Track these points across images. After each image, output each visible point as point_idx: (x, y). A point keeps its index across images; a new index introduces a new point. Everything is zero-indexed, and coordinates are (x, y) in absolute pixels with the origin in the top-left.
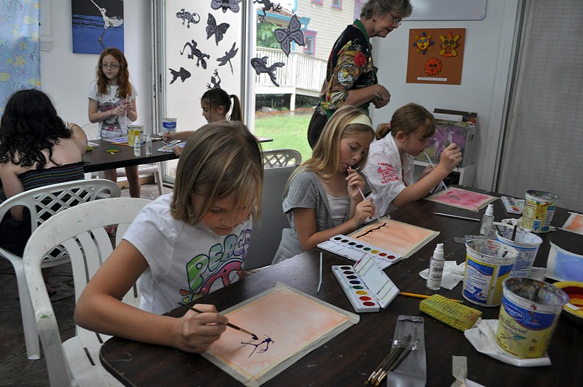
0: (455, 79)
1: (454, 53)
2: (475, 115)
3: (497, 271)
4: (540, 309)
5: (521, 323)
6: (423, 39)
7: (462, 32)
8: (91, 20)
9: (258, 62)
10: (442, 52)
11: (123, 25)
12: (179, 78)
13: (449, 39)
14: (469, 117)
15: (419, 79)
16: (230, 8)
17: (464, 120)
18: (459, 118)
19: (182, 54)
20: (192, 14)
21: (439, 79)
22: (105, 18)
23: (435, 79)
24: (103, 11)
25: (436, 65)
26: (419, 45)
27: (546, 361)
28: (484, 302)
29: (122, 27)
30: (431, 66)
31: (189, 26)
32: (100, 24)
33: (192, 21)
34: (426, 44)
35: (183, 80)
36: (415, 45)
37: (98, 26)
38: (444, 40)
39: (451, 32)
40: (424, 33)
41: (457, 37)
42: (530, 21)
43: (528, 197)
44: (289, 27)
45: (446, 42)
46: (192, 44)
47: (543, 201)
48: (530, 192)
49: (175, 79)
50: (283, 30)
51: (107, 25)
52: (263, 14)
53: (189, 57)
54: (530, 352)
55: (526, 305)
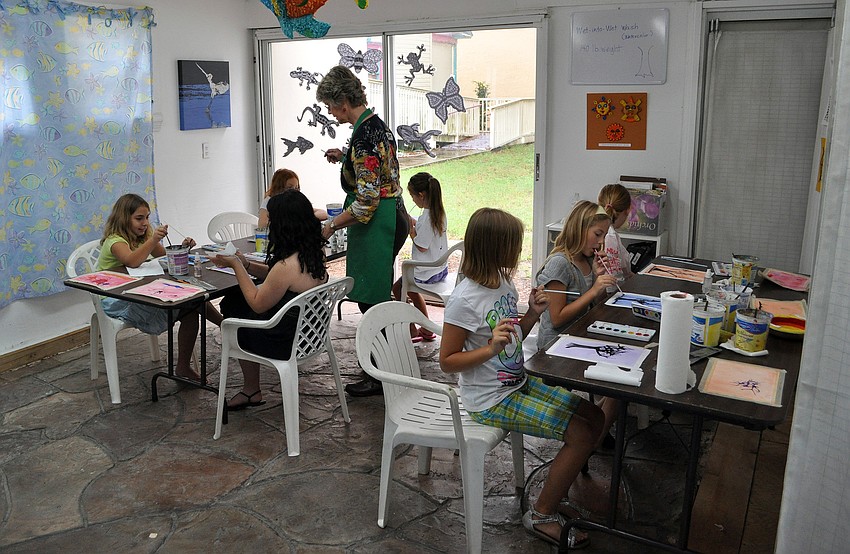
0: (640, 144)
1: (636, 118)
2: (664, 181)
3: (708, 322)
4: (759, 322)
5: (749, 332)
6: (603, 104)
7: (644, 97)
8: (198, 90)
9: (407, 131)
10: (624, 117)
11: (229, 91)
12: (297, 150)
13: (631, 104)
14: (657, 183)
15: (600, 145)
16: (365, 68)
17: (654, 188)
18: (648, 186)
19: (300, 121)
20: (312, 73)
21: (623, 145)
22: (212, 85)
23: (617, 145)
24: (210, 77)
25: (618, 131)
26: (599, 110)
27: (766, 352)
28: (702, 343)
29: (228, 93)
30: (612, 131)
31: (308, 88)
32: (207, 92)
33: (313, 82)
34: (606, 109)
35: (302, 151)
36: (594, 110)
37: (205, 95)
38: (625, 105)
39: (633, 97)
40: (603, 98)
41: (639, 102)
42: (712, 86)
43: (734, 260)
44: (444, 91)
45: (628, 107)
46: (315, 109)
47: (747, 264)
48: (735, 257)
49: (290, 150)
50: (438, 94)
51: (214, 93)
52: (411, 76)
53: (310, 124)
54: (756, 348)
55: (751, 320)
